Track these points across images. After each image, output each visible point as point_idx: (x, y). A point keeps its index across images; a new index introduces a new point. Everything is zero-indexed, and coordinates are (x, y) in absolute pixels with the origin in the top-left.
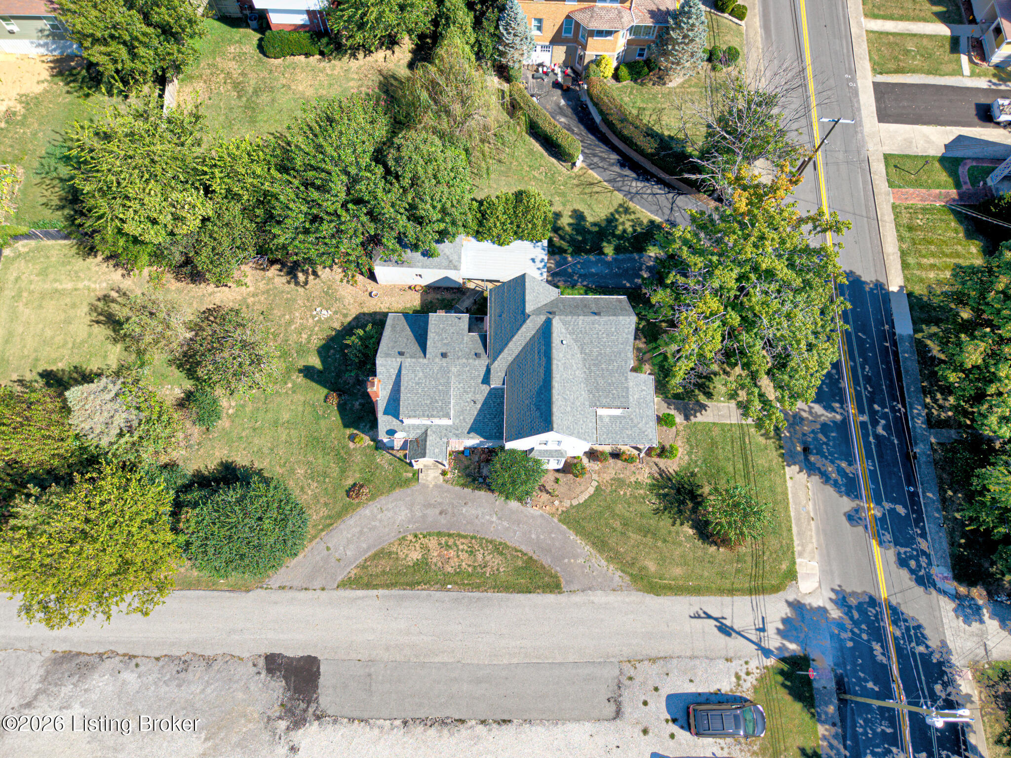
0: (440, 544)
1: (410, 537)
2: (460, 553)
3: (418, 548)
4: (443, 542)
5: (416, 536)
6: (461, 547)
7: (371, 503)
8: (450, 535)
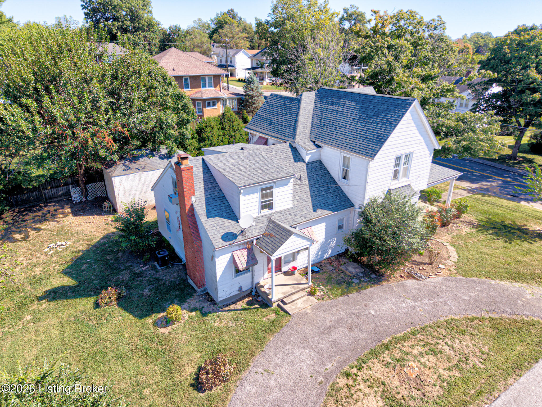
0: (387, 365)
1: (342, 382)
2: (422, 360)
3: (367, 390)
4: (388, 359)
5: (348, 375)
6: (415, 352)
7: (244, 374)
8: (387, 347)
